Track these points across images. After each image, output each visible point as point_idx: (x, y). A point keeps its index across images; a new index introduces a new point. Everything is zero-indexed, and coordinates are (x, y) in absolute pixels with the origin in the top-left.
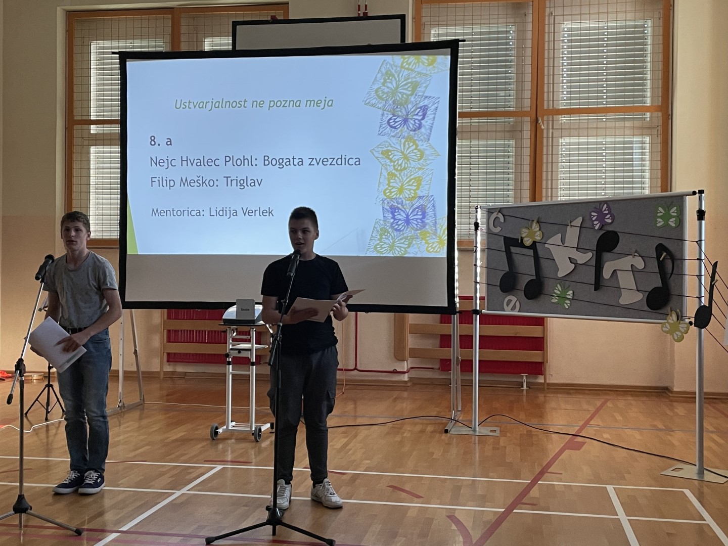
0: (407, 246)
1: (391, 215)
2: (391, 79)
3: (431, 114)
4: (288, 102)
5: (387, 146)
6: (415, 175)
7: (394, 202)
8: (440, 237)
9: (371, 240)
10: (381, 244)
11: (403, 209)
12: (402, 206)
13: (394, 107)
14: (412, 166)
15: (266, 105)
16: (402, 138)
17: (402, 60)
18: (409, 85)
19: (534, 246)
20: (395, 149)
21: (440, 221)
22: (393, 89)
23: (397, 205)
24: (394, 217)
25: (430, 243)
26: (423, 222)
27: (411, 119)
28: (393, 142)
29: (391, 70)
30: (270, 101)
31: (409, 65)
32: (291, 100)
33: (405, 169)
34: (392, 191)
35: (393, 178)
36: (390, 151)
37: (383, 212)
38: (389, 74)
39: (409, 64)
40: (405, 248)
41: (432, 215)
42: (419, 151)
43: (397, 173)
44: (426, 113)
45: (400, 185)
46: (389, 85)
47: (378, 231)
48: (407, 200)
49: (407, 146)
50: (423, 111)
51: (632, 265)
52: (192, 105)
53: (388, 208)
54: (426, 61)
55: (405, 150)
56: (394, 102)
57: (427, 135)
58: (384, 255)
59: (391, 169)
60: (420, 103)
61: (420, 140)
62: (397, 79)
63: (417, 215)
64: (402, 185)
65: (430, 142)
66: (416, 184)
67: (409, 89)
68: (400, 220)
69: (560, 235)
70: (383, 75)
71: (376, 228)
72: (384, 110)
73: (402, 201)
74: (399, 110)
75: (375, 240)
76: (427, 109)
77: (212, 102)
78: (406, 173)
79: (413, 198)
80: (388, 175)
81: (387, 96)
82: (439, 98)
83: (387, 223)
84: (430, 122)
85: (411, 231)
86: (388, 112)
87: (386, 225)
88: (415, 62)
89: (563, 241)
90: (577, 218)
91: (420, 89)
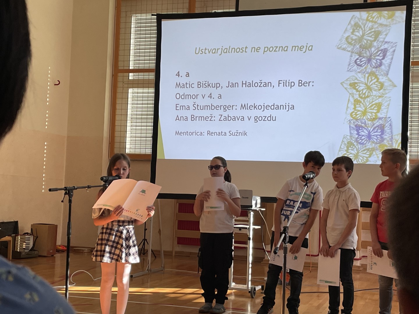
0: (368, 156)
1: (356, 132)
2: (359, 30)
3: (390, 55)
4: (278, 48)
5: (354, 79)
6: (375, 102)
7: (359, 122)
9: (339, 151)
11: (366, 128)
12: (365, 125)
13: (360, 50)
15: (262, 50)
16: (366, 74)
17: (367, 15)
18: (373, 33)
20: (361, 82)
21: (396, 136)
22: (360, 36)
23: (361, 124)
24: (358, 134)
26: (382, 138)
27: (374, 59)
28: (358, 77)
29: (359, 23)
30: (265, 48)
32: (280, 46)
33: (368, 97)
34: (358, 113)
35: (358, 104)
36: (356, 83)
37: (350, 130)
38: (357, 26)
39: (373, 18)
40: (366, 158)
41: (389, 132)
42: (380, 83)
43: (362, 100)
44: (386, 54)
45: (364, 109)
46: (357, 34)
47: (345, 144)
48: (369, 121)
49: (370, 80)
50: (384, 53)
52: (207, 51)
53: (354, 126)
54: (386, 15)
55: (369, 83)
56: (360, 47)
57: (386, 71)
59: (357, 97)
60: (381, 46)
61: (380, 75)
62: (363, 29)
63: (377, 132)
64: (366, 109)
65: (388, 76)
66: (377, 108)
67: (373, 36)
68: (363, 135)
70: (352, 27)
71: (344, 142)
72: (352, 52)
73: (365, 122)
74: (364, 52)
75: (343, 151)
76: (387, 51)
77: (222, 49)
78: (369, 100)
79: (374, 119)
80: (354, 102)
81: (355, 42)
82: (396, 43)
83: (352, 138)
84: (389, 61)
85: (372, 144)
86: (355, 54)
87: (352, 139)
88: (377, 16)
91: (381, 36)
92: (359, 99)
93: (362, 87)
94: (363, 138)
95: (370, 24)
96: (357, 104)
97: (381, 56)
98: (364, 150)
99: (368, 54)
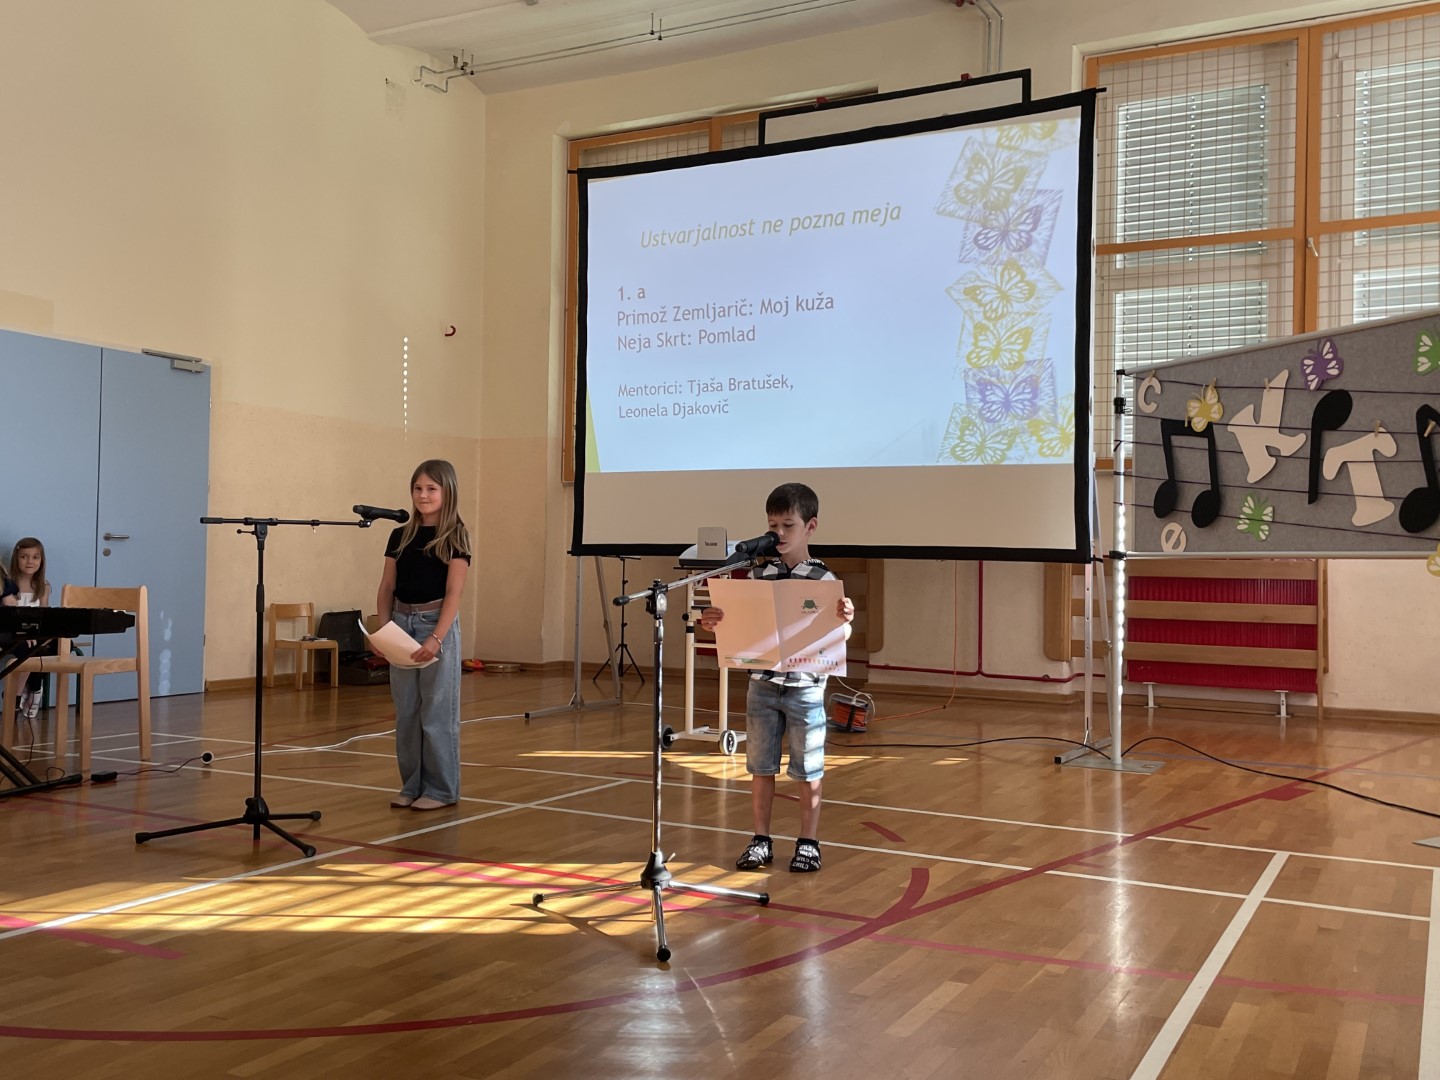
0: (1004, 447)
1: (978, 396)
2: (981, 168)
3: (1046, 220)
4: (822, 218)
5: (973, 280)
6: (1021, 325)
7: (984, 374)
8: (1063, 430)
9: (945, 439)
10: (962, 444)
11: (1000, 385)
12: (998, 379)
13: (985, 213)
14: (1015, 310)
16: (997, 266)
17: (999, 133)
18: (1011, 173)
19: (1208, 432)
20: (986, 284)
21: (1063, 401)
22: (984, 183)
23: (988, 377)
24: (983, 400)
25: (1046, 441)
26: (1033, 405)
27: (1014, 231)
28: (982, 273)
29: (981, 152)
30: (792, 220)
31: (1011, 142)
32: (826, 215)
33: (1003, 316)
34: (981, 354)
35: (984, 333)
36: (978, 288)
37: (967, 391)
38: (977, 161)
39: (1011, 139)
40: (1002, 451)
41: (1050, 392)
42: (1028, 283)
43: (990, 325)
44: (1039, 219)
45: (995, 343)
46: (978, 178)
47: (957, 423)
48: (1007, 369)
49: (1006, 277)
50: (1035, 215)
51: (1375, 451)
52: (666, 240)
53: (974, 383)
54: (1039, 131)
55: (1004, 284)
56: (985, 206)
57: (1041, 257)
58: (968, 463)
59: (979, 317)
60: (1028, 202)
61: (1027, 267)
62: (991, 167)
63: (1022, 393)
64: (999, 343)
65: (1046, 267)
66: (1021, 341)
67: (1011, 181)
68: (994, 402)
69: (1251, 407)
70: (966, 163)
71: (954, 419)
72: (968, 220)
73: (999, 371)
74: (993, 217)
75: (953, 438)
76: (1041, 212)
77: (699, 231)
78: (1004, 323)
79: (1017, 365)
80: (974, 328)
81: (974, 196)
82: (1061, 191)
83: (972, 409)
84: (1046, 233)
85: (1013, 421)
86: (974, 224)
87: (971, 412)
88: (1021, 134)
89: (1256, 416)
90: (1281, 371)
91: (1027, 180)
92: (984, 322)
93: (990, 295)
94: (994, 407)
96: (981, 335)
97: (1029, 224)
98: (997, 435)
99: (1002, 220)
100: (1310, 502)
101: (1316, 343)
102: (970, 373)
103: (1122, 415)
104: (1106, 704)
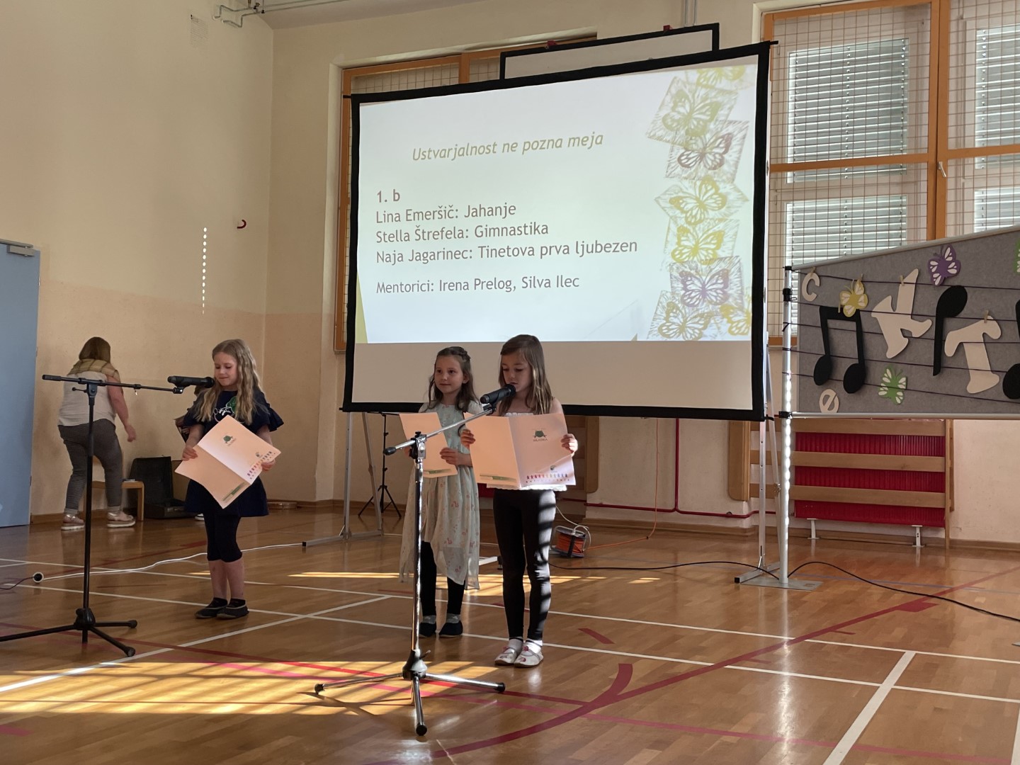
0: (701, 327)
1: (681, 285)
2: (684, 102)
3: (735, 145)
5: (677, 191)
6: (715, 228)
7: (686, 267)
9: (654, 319)
10: (668, 324)
11: (698, 276)
12: (696, 272)
13: (687, 138)
14: (711, 217)
15: (520, 149)
16: (696, 181)
17: (698, 75)
18: (707, 107)
19: (856, 317)
20: (688, 195)
22: (686, 113)
23: (689, 270)
24: (685, 288)
25: (735, 322)
26: (725, 293)
27: (710, 153)
28: (685, 186)
29: (684, 89)
30: (525, 143)
31: (708, 82)
32: (550, 139)
33: (701, 221)
34: (683, 251)
35: (685, 235)
36: (681, 198)
37: (671, 281)
38: (679, 97)
39: (708, 80)
40: (699, 330)
41: (737, 283)
42: (720, 195)
43: (690, 228)
44: (730, 143)
45: (694, 243)
46: (681, 110)
47: (663, 307)
48: (704, 264)
49: (704, 190)
50: (727, 141)
51: (984, 335)
52: (432, 154)
53: (677, 275)
54: (730, 74)
55: (702, 196)
56: (687, 132)
57: (732, 174)
58: (672, 340)
59: (682, 222)
60: (721, 130)
61: (720, 182)
62: (692, 101)
63: (716, 283)
64: (697, 243)
65: (735, 182)
66: (715, 241)
67: (708, 113)
68: (693, 291)
69: (890, 298)
70: (672, 97)
71: (661, 303)
72: (674, 143)
73: (697, 266)
74: (693, 141)
75: (660, 319)
76: (731, 138)
77: (456, 149)
79: (712, 261)
80: (678, 231)
81: (678, 124)
82: (748, 122)
83: (676, 296)
84: (735, 156)
85: (708, 306)
86: (678, 146)
87: (675, 298)
88: (715, 77)
89: (894, 306)
90: (912, 270)
91: (722, 112)
92: (685, 225)
93: (690, 204)
94: (693, 295)
95: (702, 92)
96: (683, 236)
97: (722, 148)
98: (695, 317)
99: (701, 146)
100: (934, 375)
101: (939, 248)
102: (674, 267)
103: (790, 302)
104: (777, 536)
